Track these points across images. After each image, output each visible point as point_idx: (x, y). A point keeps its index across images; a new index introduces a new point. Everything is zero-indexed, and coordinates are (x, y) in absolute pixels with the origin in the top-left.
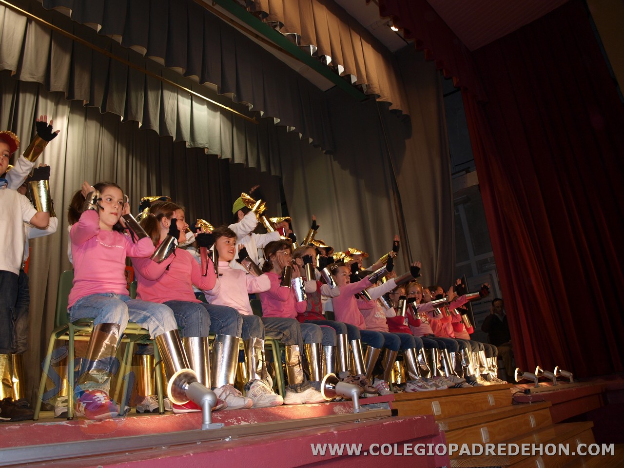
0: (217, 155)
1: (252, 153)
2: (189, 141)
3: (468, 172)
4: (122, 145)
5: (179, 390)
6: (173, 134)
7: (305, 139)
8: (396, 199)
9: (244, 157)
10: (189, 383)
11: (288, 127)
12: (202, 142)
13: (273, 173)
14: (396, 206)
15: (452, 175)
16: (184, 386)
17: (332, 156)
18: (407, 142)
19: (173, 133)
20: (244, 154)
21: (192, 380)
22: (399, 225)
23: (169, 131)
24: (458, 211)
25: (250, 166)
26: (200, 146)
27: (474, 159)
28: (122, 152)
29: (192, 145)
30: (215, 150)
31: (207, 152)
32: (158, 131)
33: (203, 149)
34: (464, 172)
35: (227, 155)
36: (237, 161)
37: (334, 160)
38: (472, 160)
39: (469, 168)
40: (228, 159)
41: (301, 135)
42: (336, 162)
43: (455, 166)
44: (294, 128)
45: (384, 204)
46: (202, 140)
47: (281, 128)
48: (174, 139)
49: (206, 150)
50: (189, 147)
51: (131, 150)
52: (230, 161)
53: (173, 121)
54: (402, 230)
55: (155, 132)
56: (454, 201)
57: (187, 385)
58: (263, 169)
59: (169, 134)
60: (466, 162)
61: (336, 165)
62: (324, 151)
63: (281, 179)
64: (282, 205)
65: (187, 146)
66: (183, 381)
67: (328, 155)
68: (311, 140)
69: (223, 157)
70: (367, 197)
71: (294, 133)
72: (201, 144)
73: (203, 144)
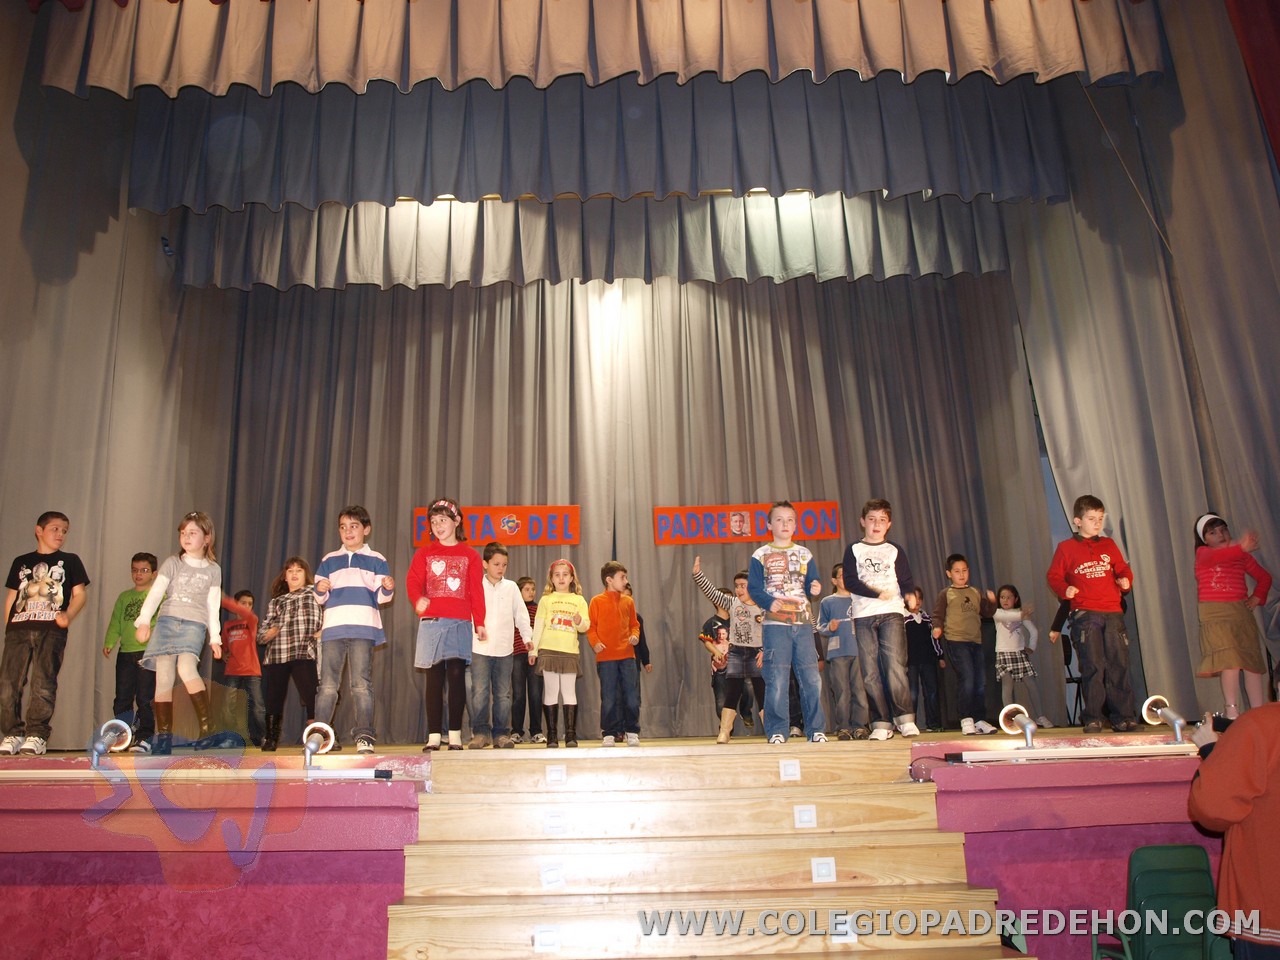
17: (1072, 203)
25: (922, 274)
26: (801, 273)
29: (786, 276)
30: (834, 270)
31: (821, 278)
33: (810, 276)
36: (890, 273)
37: (1077, 212)
49: (817, 275)
52: (874, 277)
53: (737, 249)
62: (1045, 202)
65: (778, 282)
69: (854, 278)
70: (1129, 283)
73: (802, 268)
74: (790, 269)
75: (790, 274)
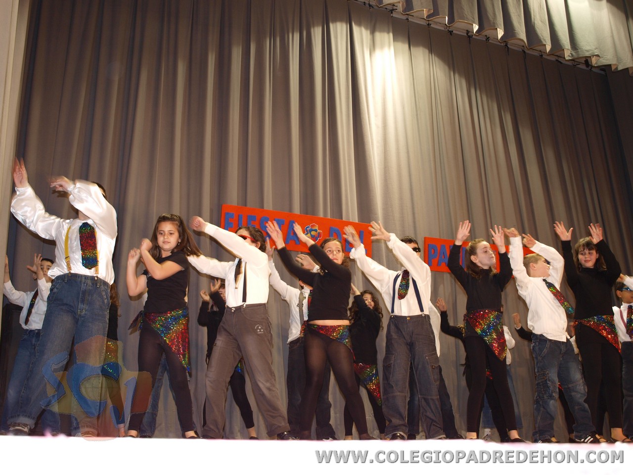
0: (611, 66)
2: (568, 48)
12: (588, 48)
23: (541, 37)
26: (585, 54)
29: (574, 54)
30: (608, 58)
31: (596, 62)
33: (590, 58)
35: (625, 63)
40: (627, 70)
46: (588, 44)
48: (548, 48)
49: (594, 59)
50: (570, 58)
59: (540, 41)
72: (587, 51)
73: (591, 50)
74: (580, 49)
75: (580, 53)
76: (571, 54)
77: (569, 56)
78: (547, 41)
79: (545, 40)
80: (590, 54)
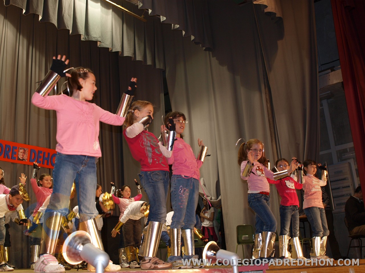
0: (109, 48)
1: (139, 47)
2: (84, 34)
3: (333, 70)
4: (23, 36)
5: (73, 250)
6: (70, 28)
7: (188, 36)
8: (267, 92)
9: (132, 51)
10: (83, 244)
11: (173, 24)
12: (95, 36)
13: (158, 66)
14: (266, 99)
15: (319, 72)
16: (78, 247)
17: (211, 53)
18: (279, 43)
19: (69, 26)
20: (132, 48)
21: (85, 242)
22: (268, 116)
23: (66, 25)
24: (321, 105)
25: (137, 59)
26: (94, 40)
27: (339, 59)
28: (23, 43)
29: (86, 38)
30: (107, 44)
31: (100, 45)
32: (56, 24)
33: (96, 42)
34: (330, 70)
35: (117, 48)
36: (126, 54)
37: (213, 57)
38: (338, 60)
39: (334, 67)
40: (118, 52)
41: (184, 33)
42: (215, 58)
43: (321, 65)
44: (178, 26)
45: (256, 97)
46: (95, 34)
47: (166, 26)
48: (71, 32)
49: (98, 43)
50: (84, 40)
51: (31, 42)
52: (120, 54)
53: (69, 16)
54: (271, 120)
55: (54, 25)
56: (320, 96)
57: (82, 246)
58: (149, 62)
59: (65, 27)
60: (332, 62)
61: (214, 61)
62: (204, 48)
63: (164, 72)
64: (165, 95)
65: (82, 39)
66: (78, 242)
67: (207, 52)
68: (193, 38)
69: (114, 51)
70: (242, 91)
71: (179, 31)
72: (94, 38)
73: (96, 38)
74: (90, 36)
75: (90, 38)
76: (85, 37)
77: (83, 38)
78: (69, 27)
79: (68, 27)
80: (96, 40)
